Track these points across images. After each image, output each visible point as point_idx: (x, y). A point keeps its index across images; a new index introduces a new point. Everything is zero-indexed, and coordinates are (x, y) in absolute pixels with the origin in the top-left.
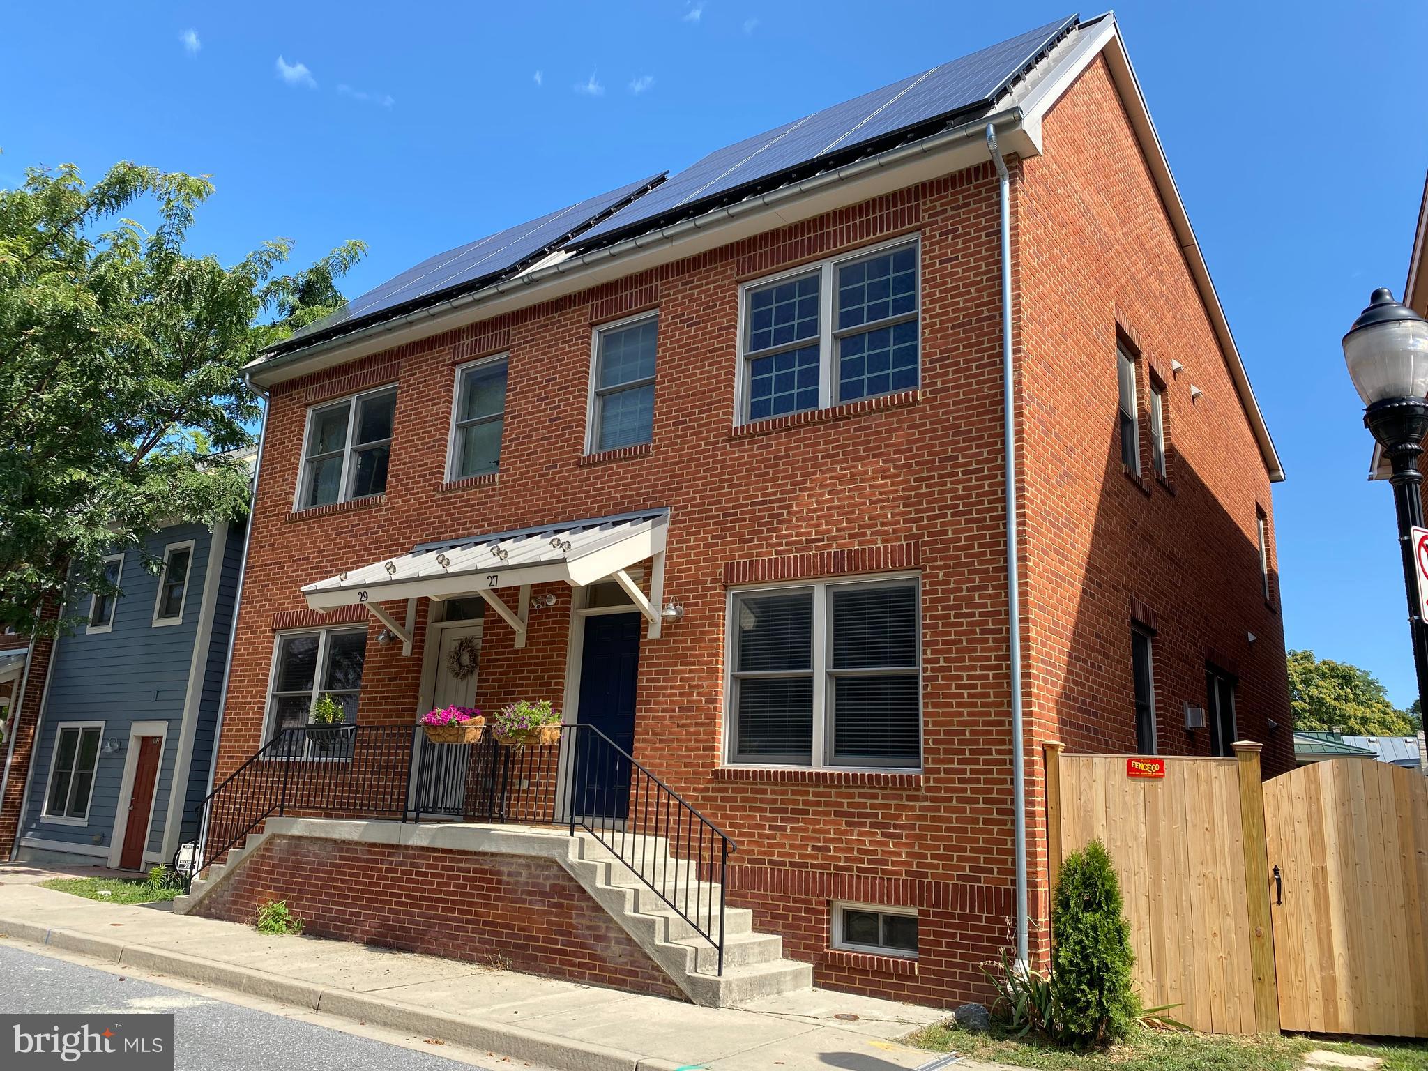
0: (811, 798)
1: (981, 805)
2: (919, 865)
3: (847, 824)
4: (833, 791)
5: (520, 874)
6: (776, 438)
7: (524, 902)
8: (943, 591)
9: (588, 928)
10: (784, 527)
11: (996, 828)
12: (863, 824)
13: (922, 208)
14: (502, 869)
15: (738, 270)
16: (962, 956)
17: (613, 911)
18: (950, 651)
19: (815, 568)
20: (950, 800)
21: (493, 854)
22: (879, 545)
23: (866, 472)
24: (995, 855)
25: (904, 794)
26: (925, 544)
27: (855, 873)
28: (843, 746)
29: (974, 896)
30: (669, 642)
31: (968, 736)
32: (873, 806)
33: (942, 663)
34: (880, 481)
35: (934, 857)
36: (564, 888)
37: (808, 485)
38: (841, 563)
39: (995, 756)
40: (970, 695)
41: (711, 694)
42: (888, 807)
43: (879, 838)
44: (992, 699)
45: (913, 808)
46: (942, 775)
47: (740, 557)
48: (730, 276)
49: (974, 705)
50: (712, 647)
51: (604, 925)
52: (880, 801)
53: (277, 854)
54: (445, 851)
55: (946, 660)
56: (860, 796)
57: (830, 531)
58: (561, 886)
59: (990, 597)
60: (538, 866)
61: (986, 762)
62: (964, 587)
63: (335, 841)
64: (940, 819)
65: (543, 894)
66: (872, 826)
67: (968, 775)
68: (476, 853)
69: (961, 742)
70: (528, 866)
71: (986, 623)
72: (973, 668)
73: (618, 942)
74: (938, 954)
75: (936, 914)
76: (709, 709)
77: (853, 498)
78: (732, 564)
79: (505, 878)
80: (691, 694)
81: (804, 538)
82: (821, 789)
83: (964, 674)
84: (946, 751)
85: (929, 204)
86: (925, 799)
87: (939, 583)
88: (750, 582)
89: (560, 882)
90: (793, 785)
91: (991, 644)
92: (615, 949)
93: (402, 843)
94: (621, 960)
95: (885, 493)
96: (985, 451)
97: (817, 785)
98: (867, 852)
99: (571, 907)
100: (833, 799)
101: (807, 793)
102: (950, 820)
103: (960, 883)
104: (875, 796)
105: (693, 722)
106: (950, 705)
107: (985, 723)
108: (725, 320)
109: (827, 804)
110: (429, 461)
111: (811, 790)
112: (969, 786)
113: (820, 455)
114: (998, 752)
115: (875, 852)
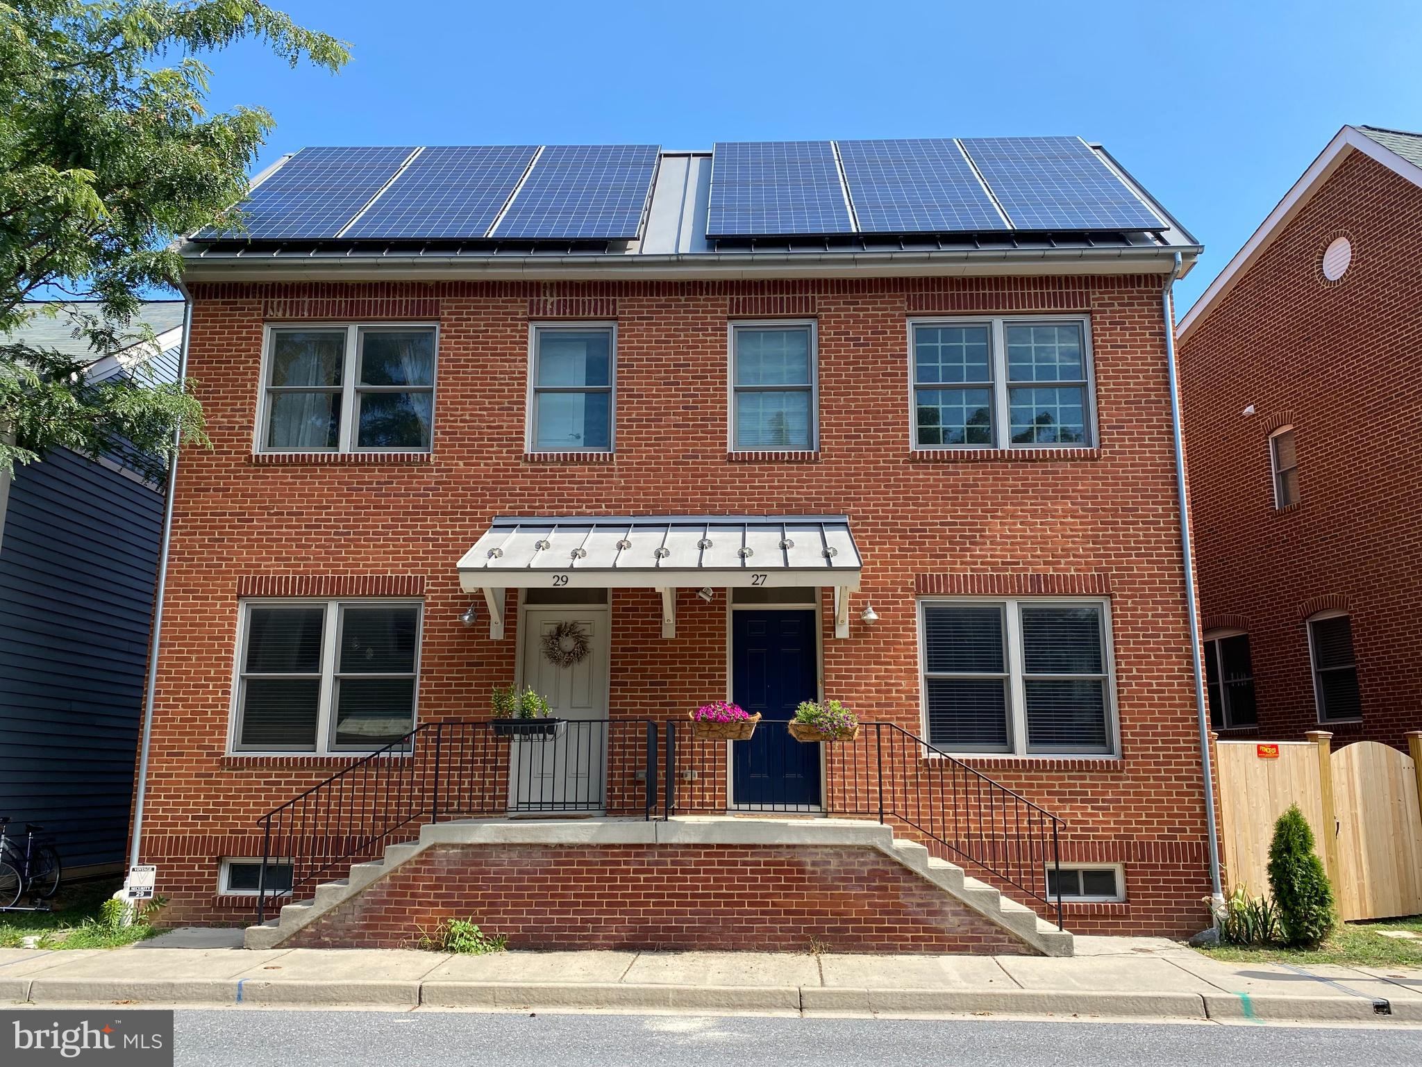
0: (1023, 781)
1: (1173, 782)
2: (1125, 830)
3: (1059, 800)
4: (1044, 774)
5: (829, 863)
6: (963, 468)
7: (838, 888)
8: (1132, 616)
9: (919, 905)
10: (978, 548)
11: (1187, 799)
12: (1075, 801)
13: (1092, 297)
14: (804, 859)
15: (909, 305)
16: (1166, 896)
17: (951, 887)
18: (1141, 663)
19: (1013, 587)
20: (1148, 778)
21: (788, 846)
22: (1073, 573)
23: (1057, 510)
24: (1188, 819)
25: (1109, 775)
26: (1113, 576)
27: (1069, 839)
28: (1037, 737)
29: (1174, 851)
30: (859, 643)
31: (1159, 730)
32: (1082, 786)
33: (1135, 672)
34: (1070, 520)
35: (1137, 823)
36: (887, 873)
37: (999, 514)
38: (1039, 584)
39: (1182, 744)
40: (1159, 698)
41: (912, 692)
42: (1096, 786)
43: (1090, 811)
44: (1177, 702)
45: (1117, 786)
46: (1140, 760)
47: (932, 570)
48: (901, 309)
49: (1164, 705)
50: (908, 650)
51: (937, 902)
52: (1088, 782)
53: (443, 867)
54: (719, 846)
55: (1138, 670)
56: (1070, 778)
57: (1025, 557)
58: (883, 871)
59: (1171, 622)
60: (849, 855)
61: (1175, 749)
62: (1150, 613)
63: (546, 846)
64: (1141, 794)
65: (859, 879)
66: (1083, 801)
67: (1161, 759)
68: (765, 846)
69: (1154, 734)
70: (838, 855)
71: (1169, 643)
72: (1161, 677)
73: (955, 914)
74: (1145, 896)
75: (1142, 866)
76: (910, 705)
77: (1045, 530)
78: (925, 576)
79: (809, 868)
80: (890, 691)
81: (1000, 560)
82: (1033, 773)
83: (1154, 682)
84: (1142, 742)
85: (1098, 295)
86: (1128, 778)
87: (1128, 609)
88: (946, 593)
89: (881, 867)
90: (1048, 771)
91: (1174, 659)
92: (953, 921)
93: (661, 841)
94: (961, 929)
95: (1076, 530)
96: (1160, 507)
97: (1029, 771)
98: (1080, 822)
99: (898, 889)
100: (1045, 782)
101: (1020, 777)
102: (1149, 794)
103: (1160, 841)
104: (1084, 778)
105: (894, 716)
106: (1144, 705)
107: (1173, 720)
108: (898, 348)
109: (1039, 786)
110: (505, 424)
111: (1023, 774)
112: (1162, 768)
113: (1010, 489)
114: (1184, 741)
115: (1087, 822)
